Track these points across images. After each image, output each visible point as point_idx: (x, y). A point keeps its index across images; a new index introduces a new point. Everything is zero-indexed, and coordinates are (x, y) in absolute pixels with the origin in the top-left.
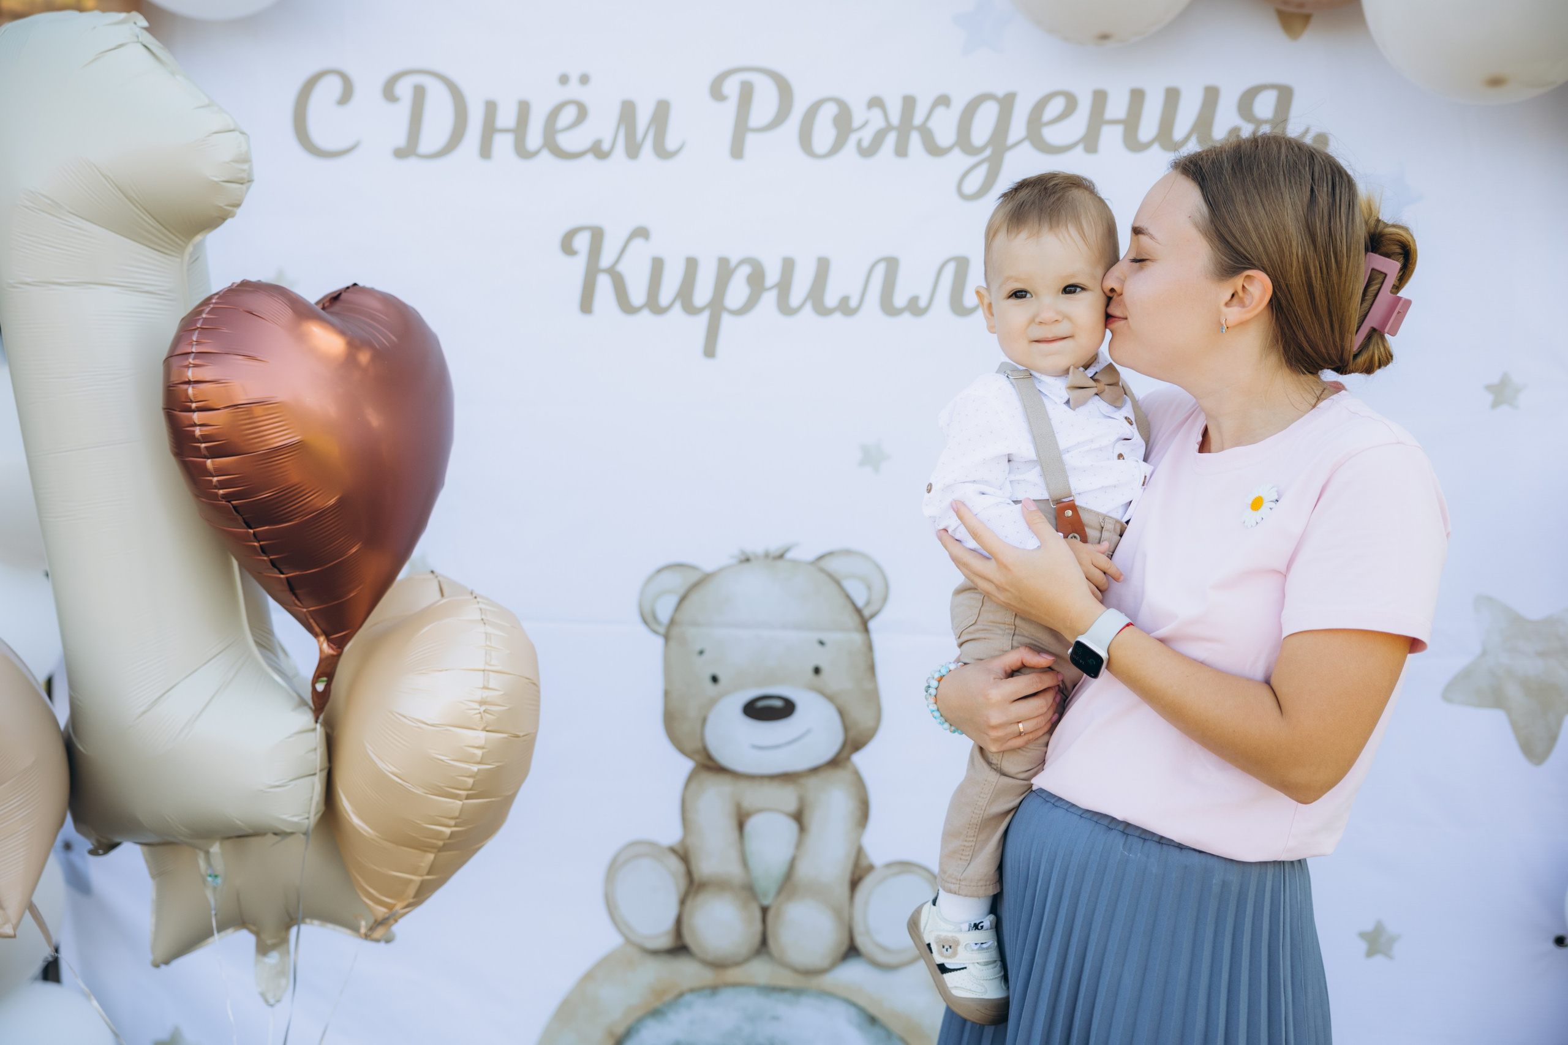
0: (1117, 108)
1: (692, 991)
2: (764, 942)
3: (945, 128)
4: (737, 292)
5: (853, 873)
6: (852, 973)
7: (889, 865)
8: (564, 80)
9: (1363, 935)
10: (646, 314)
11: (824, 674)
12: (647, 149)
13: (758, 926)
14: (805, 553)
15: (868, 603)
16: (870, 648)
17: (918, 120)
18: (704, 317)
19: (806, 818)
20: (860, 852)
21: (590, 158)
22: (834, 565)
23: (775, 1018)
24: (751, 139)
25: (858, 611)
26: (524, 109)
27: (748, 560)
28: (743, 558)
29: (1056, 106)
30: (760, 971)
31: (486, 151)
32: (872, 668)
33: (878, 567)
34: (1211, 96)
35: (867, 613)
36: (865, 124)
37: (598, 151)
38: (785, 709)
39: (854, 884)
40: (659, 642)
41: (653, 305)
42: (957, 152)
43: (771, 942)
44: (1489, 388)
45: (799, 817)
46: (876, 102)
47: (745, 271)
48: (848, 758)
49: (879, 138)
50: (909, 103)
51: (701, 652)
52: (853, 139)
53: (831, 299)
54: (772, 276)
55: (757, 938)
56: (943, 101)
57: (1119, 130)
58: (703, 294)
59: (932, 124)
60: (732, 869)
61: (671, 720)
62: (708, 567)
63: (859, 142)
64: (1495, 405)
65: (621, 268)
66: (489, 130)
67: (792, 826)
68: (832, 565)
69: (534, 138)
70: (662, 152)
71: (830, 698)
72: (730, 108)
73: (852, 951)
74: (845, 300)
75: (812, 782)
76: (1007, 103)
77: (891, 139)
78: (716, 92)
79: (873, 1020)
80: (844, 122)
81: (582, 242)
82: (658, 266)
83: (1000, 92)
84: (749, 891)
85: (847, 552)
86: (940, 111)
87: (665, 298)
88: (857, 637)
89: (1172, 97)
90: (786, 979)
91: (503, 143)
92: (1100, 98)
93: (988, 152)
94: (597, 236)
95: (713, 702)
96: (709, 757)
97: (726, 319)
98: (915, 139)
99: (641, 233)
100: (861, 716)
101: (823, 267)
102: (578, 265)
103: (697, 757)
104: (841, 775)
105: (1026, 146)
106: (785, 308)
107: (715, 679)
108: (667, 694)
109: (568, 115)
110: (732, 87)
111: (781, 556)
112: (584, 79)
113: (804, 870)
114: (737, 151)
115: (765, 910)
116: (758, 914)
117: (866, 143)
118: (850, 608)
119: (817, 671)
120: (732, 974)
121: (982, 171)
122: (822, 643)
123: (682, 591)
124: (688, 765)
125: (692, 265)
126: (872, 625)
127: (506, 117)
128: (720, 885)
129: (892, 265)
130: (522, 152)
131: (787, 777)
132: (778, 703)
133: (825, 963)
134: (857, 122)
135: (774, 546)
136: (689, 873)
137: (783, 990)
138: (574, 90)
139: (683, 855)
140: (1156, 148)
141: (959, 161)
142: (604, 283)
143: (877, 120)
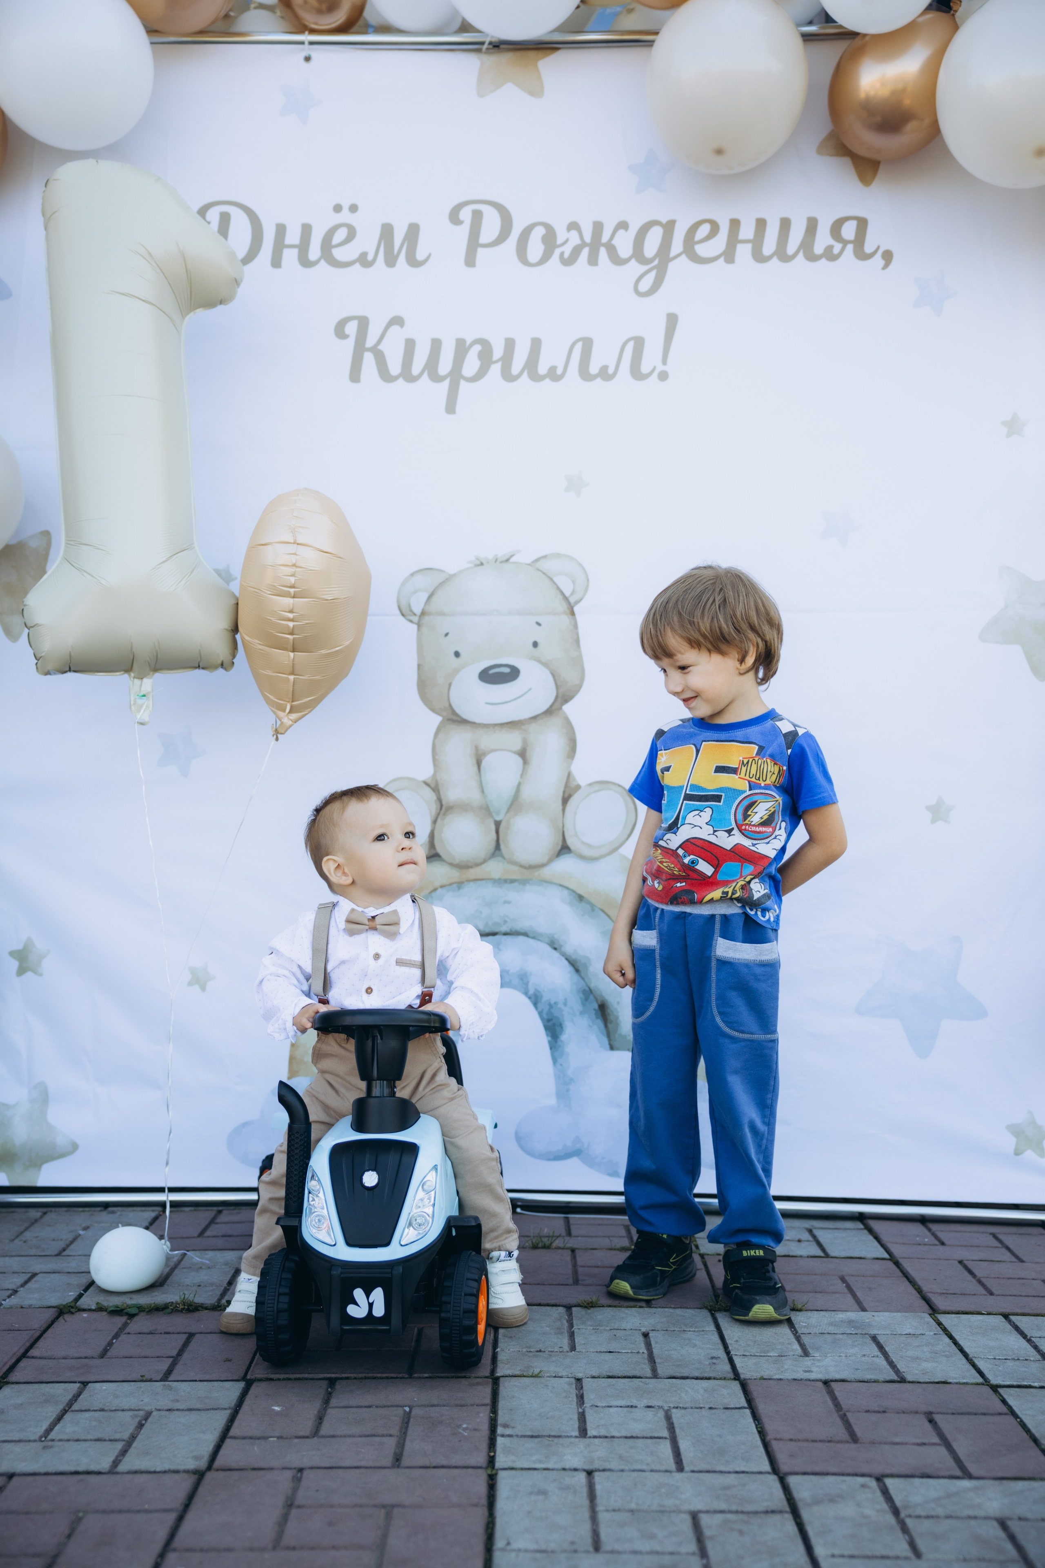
0: (747, 231)
1: (442, 887)
2: (498, 846)
3: (624, 244)
4: (471, 365)
5: (564, 792)
6: (565, 866)
7: (590, 785)
8: (338, 208)
9: (929, 808)
10: (401, 380)
11: (540, 647)
12: (402, 259)
13: (494, 836)
14: (525, 557)
15: (573, 593)
16: (576, 626)
17: (605, 239)
18: (446, 384)
19: (528, 754)
20: (569, 775)
21: (357, 266)
22: (547, 566)
23: (507, 902)
24: (480, 251)
25: (566, 599)
26: (307, 230)
27: (482, 564)
28: (479, 563)
29: (704, 230)
30: (495, 868)
31: (276, 262)
32: (577, 641)
33: (580, 565)
34: (812, 225)
35: (572, 600)
36: (567, 241)
37: (364, 261)
38: (513, 674)
39: (565, 800)
40: (415, 627)
41: (407, 374)
42: (633, 261)
43: (502, 847)
44: (1004, 423)
45: (523, 754)
46: (573, 226)
47: (477, 348)
48: (560, 708)
49: (576, 252)
50: (598, 227)
51: (447, 635)
52: (557, 252)
53: (542, 369)
54: (498, 352)
55: (493, 844)
56: (623, 225)
57: (749, 247)
58: (445, 366)
59: (614, 242)
60: (474, 796)
61: (424, 686)
62: (451, 569)
63: (562, 254)
64: (1009, 435)
65: (380, 347)
66: (279, 245)
67: (519, 760)
68: (546, 565)
69: (314, 252)
70: (413, 262)
71: (545, 665)
72: (464, 230)
73: (564, 849)
74: (553, 369)
75: (533, 727)
76: (669, 227)
77: (585, 252)
78: (454, 217)
79: (581, 898)
80: (550, 240)
81: (351, 328)
82: (410, 345)
83: (664, 221)
84: (486, 810)
85: (557, 556)
86: (621, 232)
87: (416, 369)
88: (566, 620)
89: (785, 224)
90: (515, 872)
91: (290, 256)
92: (735, 224)
93: (656, 262)
94: (363, 323)
95: (456, 671)
96: (454, 713)
97: (463, 383)
98: (603, 252)
99: (397, 321)
100: (569, 676)
101: (536, 344)
102: (349, 345)
103: (444, 714)
104: (555, 722)
105: (684, 257)
106: (508, 376)
107: (457, 654)
108: (419, 666)
109: (340, 235)
110: (466, 215)
111: (507, 560)
112: (354, 208)
113: (527, 793)
114: (470, 261)
115: (498, 824)
116: (493, 827)
117: (566, 256)
118: (560, 597)
119: (535, 644)
120: (473, 873)
121: (652, 276)
122: (539, 624)
123: (431, 590)
124: (437, 719)
125: (436, 345)
126: (576, 609)
127: (293, 236)
128: (463, 807)
129: (587, 344)
130: (305, 262)
131: (512, 725)
132: (507, 670)
133: (545, 860)
134: (559, 241)
135: (502, 553)
136: (440, 800)
137: (512, 881)
138: (345, 216)
139: (435, 787)
140: (775, 259)
141: (635, 268)
142: (369, 359)
143: (574, 239)
